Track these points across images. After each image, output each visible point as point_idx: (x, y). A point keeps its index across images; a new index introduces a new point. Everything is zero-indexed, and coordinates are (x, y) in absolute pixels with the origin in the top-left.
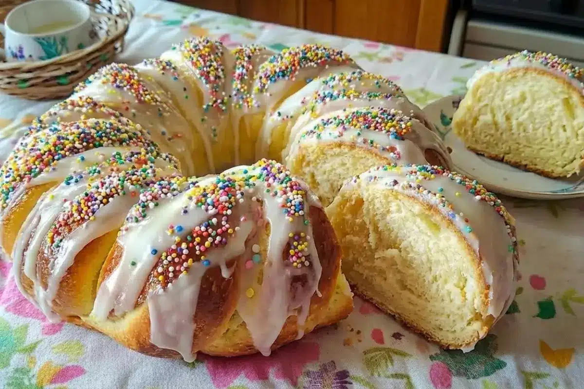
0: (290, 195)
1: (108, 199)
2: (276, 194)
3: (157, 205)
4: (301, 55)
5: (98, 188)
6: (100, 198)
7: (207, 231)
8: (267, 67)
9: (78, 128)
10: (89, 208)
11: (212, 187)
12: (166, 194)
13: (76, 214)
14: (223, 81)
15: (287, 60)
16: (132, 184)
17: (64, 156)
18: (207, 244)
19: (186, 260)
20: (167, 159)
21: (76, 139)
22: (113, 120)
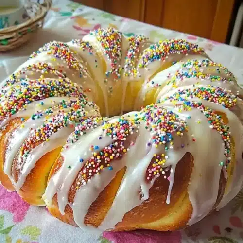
0: (159, 131)
1: (57, 129)
2: (151, 130)
3: (84, 133)
4: (171, 46)
5: (51, 122)
6: (52, 128)
7: (112, 149)
8: (149, 51)
9: (40, 84)
10: (46, 134)
11: (116, 124)
12: (90, 127)
13: (38, 138)
14: (120, 57)
15: (162, 48)
16: (71, 121)
17: (31, 101)
18: (111, 157)
19: (99, 166)
20: (92, 106)
21: (38, 91)
22: (60, 79)
